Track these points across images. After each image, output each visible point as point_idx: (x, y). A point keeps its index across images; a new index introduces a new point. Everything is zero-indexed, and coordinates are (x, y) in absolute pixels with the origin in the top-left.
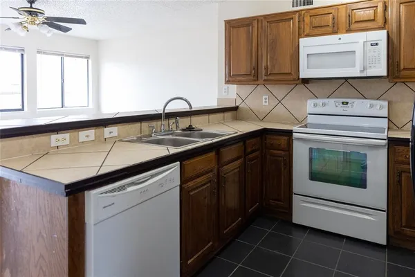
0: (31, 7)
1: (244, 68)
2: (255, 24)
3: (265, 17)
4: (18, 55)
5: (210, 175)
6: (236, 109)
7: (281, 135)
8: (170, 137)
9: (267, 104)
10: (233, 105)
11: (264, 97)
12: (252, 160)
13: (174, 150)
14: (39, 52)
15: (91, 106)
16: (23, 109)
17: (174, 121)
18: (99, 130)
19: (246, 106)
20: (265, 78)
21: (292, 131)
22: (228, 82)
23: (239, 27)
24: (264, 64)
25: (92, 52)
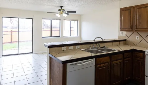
0: (61, 9)
1: (127, 25)
2: (132, 9)
3: (136, 6)
4: (59, 21)
5: (107, 64)
6: (125, 40)
7: (141, 53)
8: (96, 50)
9: (138, 39)
10: (124, 39)
11: (137, 36)
12: (126, 61)
13: (93, 55)
14: (64, 20)
15: (78, 36)
16: (60, 36)
17: (98, 44)
18: (74, 46)
19: (129, 40)
20: (135, 29)
21: (145, 51)
22: (121, 31)
23: (126, 10)
24: (135, 24)
25: (79, 19)
